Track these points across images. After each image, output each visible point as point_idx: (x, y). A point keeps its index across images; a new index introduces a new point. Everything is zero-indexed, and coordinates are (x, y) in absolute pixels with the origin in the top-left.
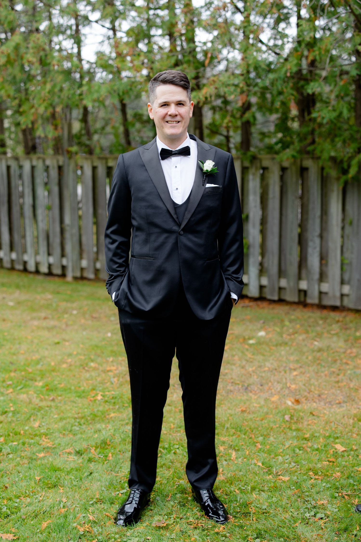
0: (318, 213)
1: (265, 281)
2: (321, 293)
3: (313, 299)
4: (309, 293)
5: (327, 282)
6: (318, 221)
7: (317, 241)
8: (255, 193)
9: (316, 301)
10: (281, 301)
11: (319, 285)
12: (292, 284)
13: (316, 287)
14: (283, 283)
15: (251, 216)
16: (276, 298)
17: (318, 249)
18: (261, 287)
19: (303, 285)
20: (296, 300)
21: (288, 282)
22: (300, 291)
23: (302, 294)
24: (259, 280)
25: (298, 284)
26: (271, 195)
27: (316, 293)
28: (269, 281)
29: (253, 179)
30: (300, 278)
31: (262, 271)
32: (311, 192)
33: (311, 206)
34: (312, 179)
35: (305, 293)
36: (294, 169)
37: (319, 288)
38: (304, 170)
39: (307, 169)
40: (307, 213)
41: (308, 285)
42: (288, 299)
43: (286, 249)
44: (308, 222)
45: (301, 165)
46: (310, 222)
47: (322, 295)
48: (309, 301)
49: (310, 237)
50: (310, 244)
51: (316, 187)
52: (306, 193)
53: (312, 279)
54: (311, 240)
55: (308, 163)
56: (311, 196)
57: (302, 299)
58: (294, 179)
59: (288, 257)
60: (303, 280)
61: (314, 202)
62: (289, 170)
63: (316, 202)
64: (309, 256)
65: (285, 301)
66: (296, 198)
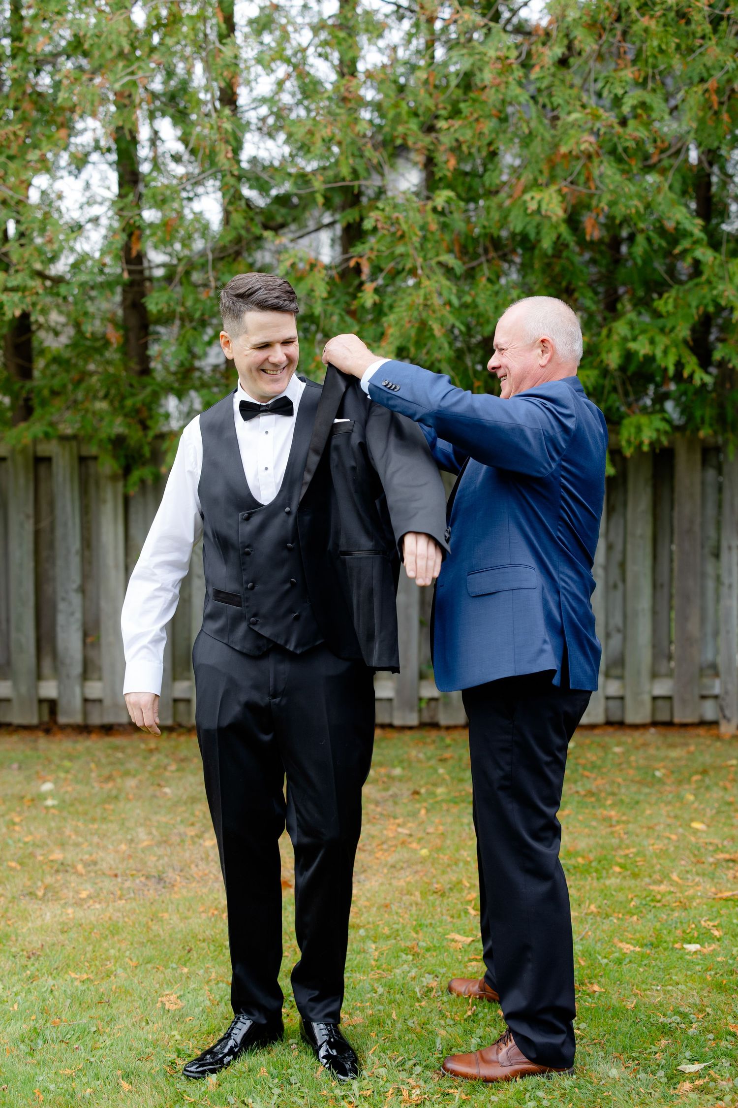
0: (75, 544)
2: (86, 701)
3: (71, 714)
4: (62, 705)
5: (100, 679)
6: (75, 562)
7: (76, 600)
9: (78, 719)
11: (82, 687)
12: (23, 689)
13: (78, 690)
14: (4, 689)
17: (78, 615)
19: (49, 689)
20: (35, 721)
21: (15, 686)
22: (41, 701)
23: (46, 708)
25: (36, 688)
27: (78, 703)
30: (39, 677)
32: (59, 505)
33: (59, 532)
34: (60, 478)
35: (52, 705)
36: (20, 459)
37: (83, 693)
38: (41, 462)
39: (48, 460)
40: (51, 546)
41: (59, 688)
42: (17, 720)
43: (8, 621)
44: (54, 564)
45: (35, 452)
46: (60, 563)
47: (90, 706)
48: (62, 720)
49: (60, 593)
50: (62, 606)
51: (68, 495)
52: (44, 508)
53: (68, 676)
54: (63, 599)
55: (51, 448)
56: (58, 512)
57: (46, 718)
58: (22, 481)
59: (14, 635)
60: (47, 679)
61: (65, 525)
62: (9, 463)
63: (70, 524)
64: (59, 630)
65: (9, 725)
66: (28, 517)
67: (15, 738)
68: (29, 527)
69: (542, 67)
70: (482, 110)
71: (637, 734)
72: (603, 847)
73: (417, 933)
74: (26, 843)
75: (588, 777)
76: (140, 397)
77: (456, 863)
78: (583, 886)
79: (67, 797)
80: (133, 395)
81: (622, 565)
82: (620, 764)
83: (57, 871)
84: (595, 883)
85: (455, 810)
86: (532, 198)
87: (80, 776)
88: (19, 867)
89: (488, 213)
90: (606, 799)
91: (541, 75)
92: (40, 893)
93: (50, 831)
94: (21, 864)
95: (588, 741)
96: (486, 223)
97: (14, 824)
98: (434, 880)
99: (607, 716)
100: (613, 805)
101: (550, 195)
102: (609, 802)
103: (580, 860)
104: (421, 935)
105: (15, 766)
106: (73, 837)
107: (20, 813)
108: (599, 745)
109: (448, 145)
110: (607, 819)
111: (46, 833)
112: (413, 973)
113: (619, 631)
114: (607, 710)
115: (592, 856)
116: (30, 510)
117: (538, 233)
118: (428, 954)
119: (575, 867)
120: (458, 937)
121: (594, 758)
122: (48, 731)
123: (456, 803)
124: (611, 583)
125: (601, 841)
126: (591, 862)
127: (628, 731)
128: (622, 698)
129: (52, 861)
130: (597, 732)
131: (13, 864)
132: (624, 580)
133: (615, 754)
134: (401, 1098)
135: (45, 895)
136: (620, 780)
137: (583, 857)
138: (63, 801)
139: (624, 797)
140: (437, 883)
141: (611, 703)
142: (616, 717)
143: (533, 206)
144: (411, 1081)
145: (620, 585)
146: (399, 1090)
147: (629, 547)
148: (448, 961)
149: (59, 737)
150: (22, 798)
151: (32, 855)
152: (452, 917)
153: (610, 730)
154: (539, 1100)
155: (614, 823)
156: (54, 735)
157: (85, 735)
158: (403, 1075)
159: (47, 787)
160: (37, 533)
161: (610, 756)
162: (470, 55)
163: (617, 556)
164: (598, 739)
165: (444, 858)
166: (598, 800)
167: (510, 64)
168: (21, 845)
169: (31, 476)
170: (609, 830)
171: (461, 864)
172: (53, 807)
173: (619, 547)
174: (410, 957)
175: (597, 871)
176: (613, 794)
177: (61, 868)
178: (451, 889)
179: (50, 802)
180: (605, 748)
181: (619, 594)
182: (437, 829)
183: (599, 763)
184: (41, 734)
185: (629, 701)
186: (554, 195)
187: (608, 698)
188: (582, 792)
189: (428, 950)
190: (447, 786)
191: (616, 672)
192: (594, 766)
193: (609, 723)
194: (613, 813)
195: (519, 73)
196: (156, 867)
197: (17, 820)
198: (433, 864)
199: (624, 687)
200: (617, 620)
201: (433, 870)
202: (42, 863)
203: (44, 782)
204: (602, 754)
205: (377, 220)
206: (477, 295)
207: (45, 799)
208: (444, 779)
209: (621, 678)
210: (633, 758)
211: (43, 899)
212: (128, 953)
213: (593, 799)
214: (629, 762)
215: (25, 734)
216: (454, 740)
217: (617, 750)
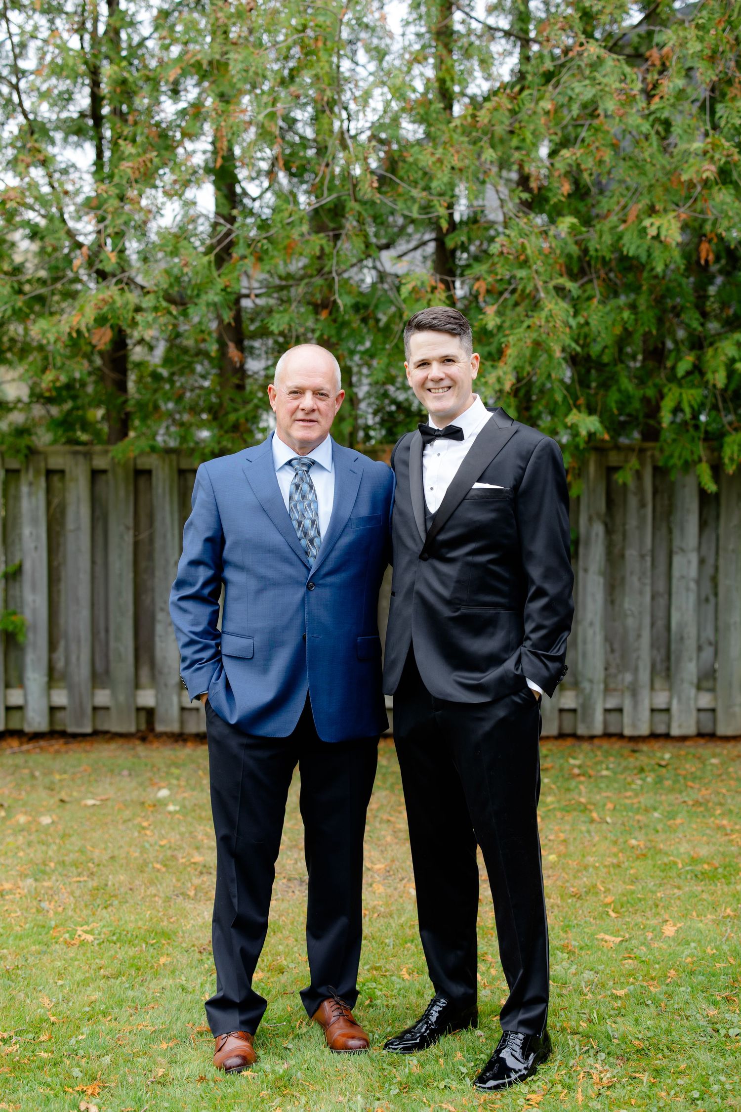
1: (60, 698)
2: (183, 709)
3: (168, 722)
4: (160, 713)
8: (35, 521)
9: (175, 728)
10: (98, 735)
12: (122, 698)
13: (175, 699)
14: (102, 697)
15: (27, 567)
16: (88, 730)
18: (53, 710)
19: (147, 698)
20: (133, 729)
21: (114, 694)
22: (139, 709)
23: (143, 715)
24: (49, 696)
25: (134, 697)
26: (70, 525)
27: (175, 711)
28: (71, 696)
29: (30, 494)
30: (137, 686)
31: (53, 677)
32: (158, 517)
33: (158, 543)
34: (160, 491)
35: (150, 713)
36: (120, 471)
37: (180, 702)
38: (141, 475)
39: (148, 473)
40: (150, 556)
41: (156, 696)
42: (115, 728)
43: (107, 631)
44: (153, 574)
45: (135, 464)
46: (159, 573)
47: (186, 714)
48: (159, 728)
49: (159, 603)
50: (160, 616)
51: (167, 507)
52: (144, 520)
53: (166, 685)
54: (162, 610)
55: (152, 462)
56: (158, 524)
57: (143, 727)
58: (122, 493)
59: (112, 644)
60: (144, 688)
61: (165, 536)
62: (110, 475)
63: (169, 536)
64: (157, 639)
65: (106, 733)
66: (128, 528)
67: (113, 746)
68: (129, 538)
69: (662, 98)
70: (604, 139)
71: (730, 745)
72: (723, 854)
73: (566, 932)
74: (161, 846)
75: (692, 787)
76: (242, 412)
77: (586, 868)
78: (715, 891)
79: (187, 803)
80: (236, 410)
81: (714, 580)
82: (720, 775)
83: (201, 873)
84: (726, 889)
85: (568, 818)
86: (652, 224)
87: (192, 782)
88: (164, 869)
89: (601, 237)
90: (715, 810)
91: (661, 106)
92: (192, 893)
93: (182, 835)
94: (165, 866)
95: (682, 753)
96: (598, 247)
97: (144, 828)
98: (568, 884)
99: (698, 728)
100: (723, 815)
101: (669, 221)
102: (718, 812)
103: (706, 866)
104: (570, 935)
105: (125, 772)
106: (205, 841)
107: (146, 818)
108: (694, 756)
109: (562, 171)
110: (720, 828)
111: (178, 837)
112: (573, 970)
113: (710, 644)
114: (698, 722)
115: (716, 863)
116: (130, 522)
117: (649, 256)
118: (583, 953)
119: (702, 873)
120: (607, 937)
121: (693, 769)
122: (144, 739)
123: (568, 811)
124: (703, 597)
125: (721, 849)
126: (716, 869)
127: (719, 743)
128: (713, 710)
129: (195, 863)
130: (688, 743)
131: (158, 866)
132: (716, 595)
133: (712, 764)
134: (592, 1081)
135: (196, 895)
136: (724, 791)
137: (708, 864)
138: (184, 807)
139: (732, 807)
140: (573, 886)
141: (703, 715)
142: (708, 729)
143: (653, 232)
144: (597, 1065)
145: (712, 599)
146: (589, 1074)
147: (721, 562)
148: (604, 958)
149: (156, 745)
150: (143, 803)
151: (174, 857)
152: (595, 918)
153: (702, 741)
154: (723, 1084)
155: (729, 831)
156: (151, 742)
157: (181, 743)
158: (591, 1061)
159: (164, 793)
160: (136, 544)
161: (709, 768)
162: (593, 86)
163: (709, 570)
164: (692, 750)
165: (573, 864)
166: (707, 810)
167: (634, 96)
168: (157, 848)
169: (131, 488)
170: (727, 838)
171: (591, 870)
172: (176, 812)
173: (711, 561)
174: (566, 956)
175: (725, 877)
176: (721, 804)
177: (204, 870)
178: (587, 893)
179: (171, 808)
180: (700, 759)
181: (711, 607)
182: (557, 837)
183: (698, 773)
184: (138, 742)
185: (720, 714)
186: (673, 221)
187: (699, 710)
188: (690, 803)
189: (581, 949)
190: (555, 795)
191: (708, 684)
192: (694, 778)
193: (700, 735)
194: (725, 822)
195: (641, 103)
196: (296, 869)
197: (145, 824)
198: (563, 869)
199: (716, 699)
200: (709, 633)
201: (564, 875)
202: (185, 866)
203: (159, 789)
204: (701, 766)
205: (503, 245)
206: (589, 316)
207: (166, 805)
208: (550, 788)
209: (712, 690)
210: (731, 769)
211: (195, 898)
212: (296, 949)
213: (702, 809)
214: (728, 774)
215: (121, 741)
216: (550, 750)
217: (714, 761)
